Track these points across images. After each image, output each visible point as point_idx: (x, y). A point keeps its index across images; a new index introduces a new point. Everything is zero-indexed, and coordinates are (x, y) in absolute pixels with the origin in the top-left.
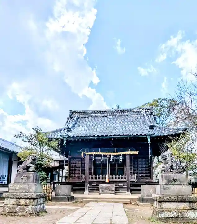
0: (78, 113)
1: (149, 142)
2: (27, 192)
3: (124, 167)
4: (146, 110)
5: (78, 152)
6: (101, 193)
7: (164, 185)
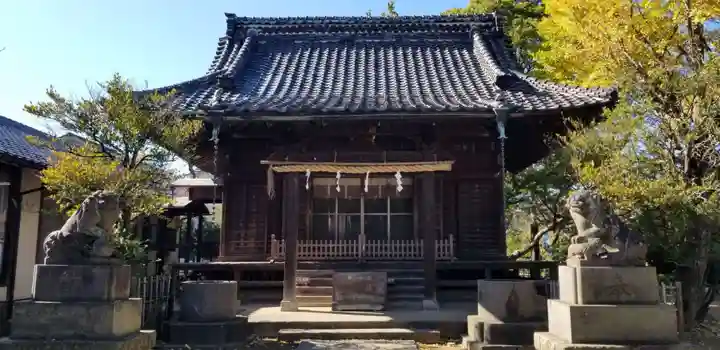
0: (257, 26)
1: (503, 135)
2: (83, 337)
3: (411, 211)
4: (483, 24)
5: (263, 162)
6: (340, 302)
7: (580, 304)
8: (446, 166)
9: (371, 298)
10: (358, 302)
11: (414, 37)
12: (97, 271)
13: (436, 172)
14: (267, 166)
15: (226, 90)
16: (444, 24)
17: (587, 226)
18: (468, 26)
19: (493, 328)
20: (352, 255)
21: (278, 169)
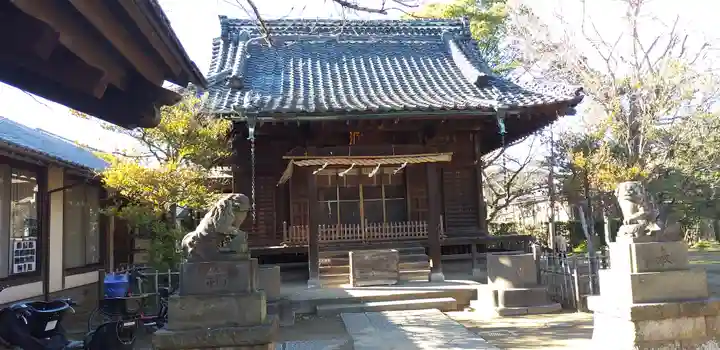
0: (248, 27)
1: (504, 130)
2: (236, 325)
3: (405, 196)
4: (453, 28)
5: (284, 157)
6: (358, 280)
7: (635, 272)
8: (445, 157)
9: (386, 274)
10: (374, 278)
11: (394, 39)
12: (240, 266)
13: (437, 162)
14: (289, 160)
15: (235, 90)
16: (419, 28)
17: (635, 210)
18: (440, 30)
19: (507, 294)
20: (357, 238)
21: (299, 164)
